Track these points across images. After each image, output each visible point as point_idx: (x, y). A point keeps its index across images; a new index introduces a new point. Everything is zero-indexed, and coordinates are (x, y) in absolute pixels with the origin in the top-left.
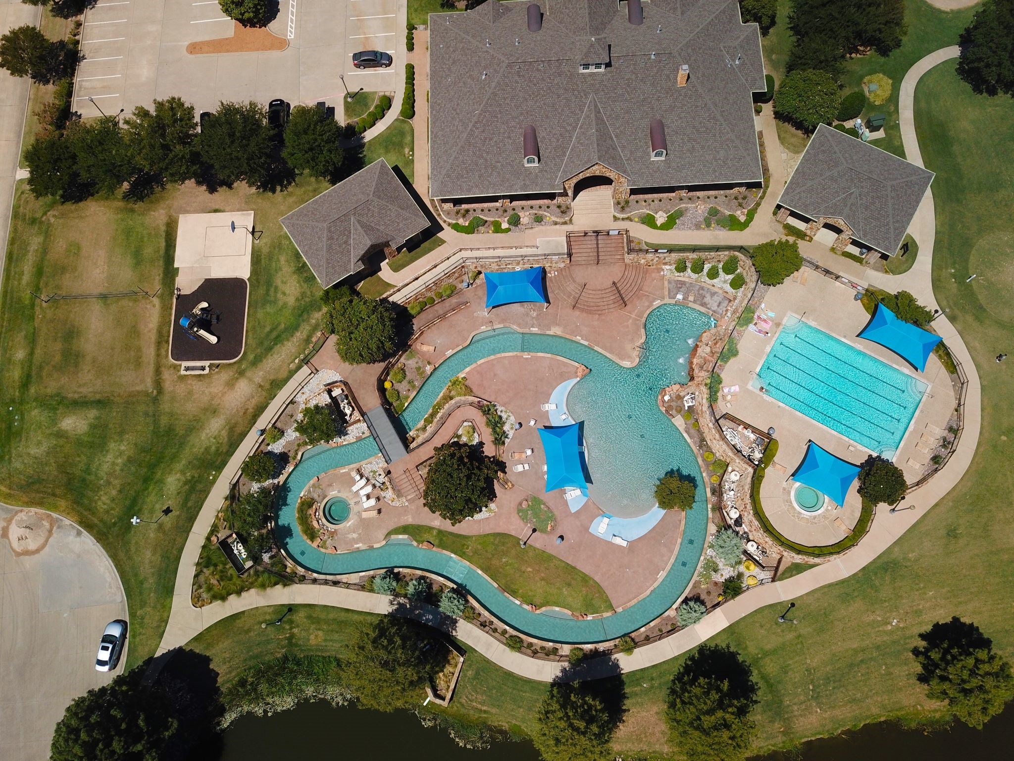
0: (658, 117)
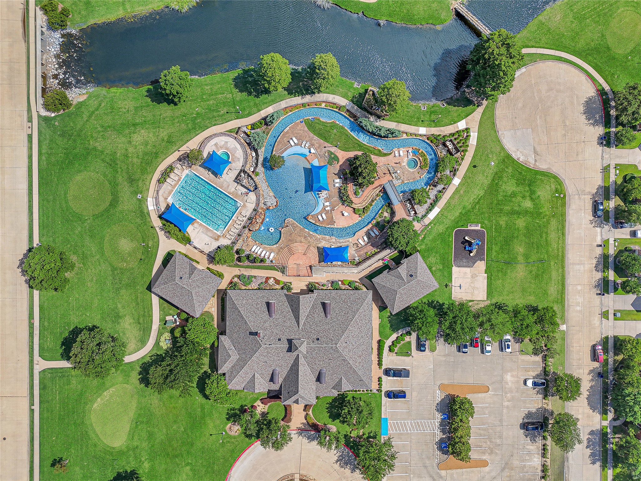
0: (271, 318)
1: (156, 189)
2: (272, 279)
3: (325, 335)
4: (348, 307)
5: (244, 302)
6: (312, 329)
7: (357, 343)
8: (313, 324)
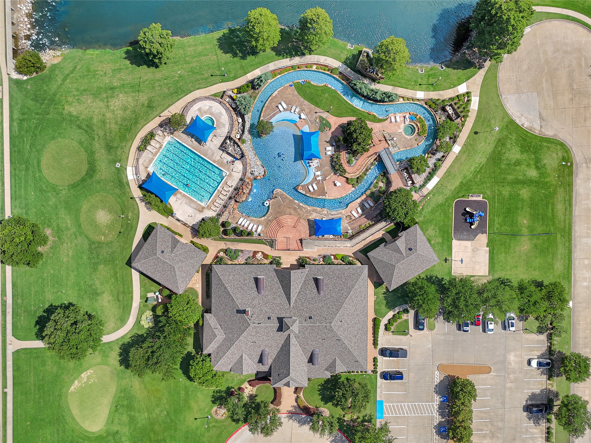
0: (260, 295)
1: (136, 158)
2: (260, 253)
3: (318, 313)
4: (342, 283)
5: (231, 278)
6: (304, 306)
7: (353, 322)
8: (305, 301)
